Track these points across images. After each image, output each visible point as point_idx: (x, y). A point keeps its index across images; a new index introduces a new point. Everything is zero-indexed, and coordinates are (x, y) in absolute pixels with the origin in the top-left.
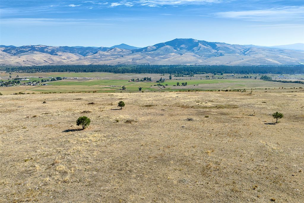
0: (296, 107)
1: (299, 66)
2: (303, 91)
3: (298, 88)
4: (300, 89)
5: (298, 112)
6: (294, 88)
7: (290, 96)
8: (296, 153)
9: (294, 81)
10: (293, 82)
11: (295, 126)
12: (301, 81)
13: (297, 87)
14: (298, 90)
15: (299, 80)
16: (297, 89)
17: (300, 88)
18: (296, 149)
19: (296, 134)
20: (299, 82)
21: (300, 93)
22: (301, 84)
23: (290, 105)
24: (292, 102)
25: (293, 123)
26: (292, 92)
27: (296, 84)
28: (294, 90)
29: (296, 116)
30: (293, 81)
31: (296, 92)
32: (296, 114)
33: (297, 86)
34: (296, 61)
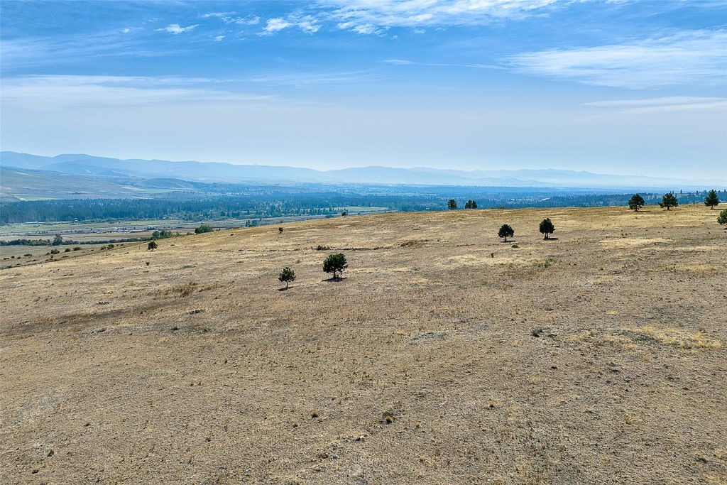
0: (24, 301)
1: (15, 204)
2: (34, 262)
3: (22, 256)
4: (28, 259)
5: (28, 312)
6: (13, 257)
7: (7, 277)
8: (37, 412)
9: (10, 241)
10: (9, 244)
11: (26, 349)
12: (27, 238)
13: (19, 253)
14: (22, 261)
15: (21, 238)
16: (19, 258)
17: (27, 255)
18: (34, 402)
19: (30, 367)
20: (24, 243)
21: (27, 268)
22: (27, 247)
23: (7, 299)
24: (13, 291)
25: (20, 341)
26: (10, 267)
27: (16, 247)
28: (13, 263)
29: (27, 324)
30: (7, 241)
31: (18, 265)
32: (24, 319)
33: (20, 251)
34: (8, 194)
